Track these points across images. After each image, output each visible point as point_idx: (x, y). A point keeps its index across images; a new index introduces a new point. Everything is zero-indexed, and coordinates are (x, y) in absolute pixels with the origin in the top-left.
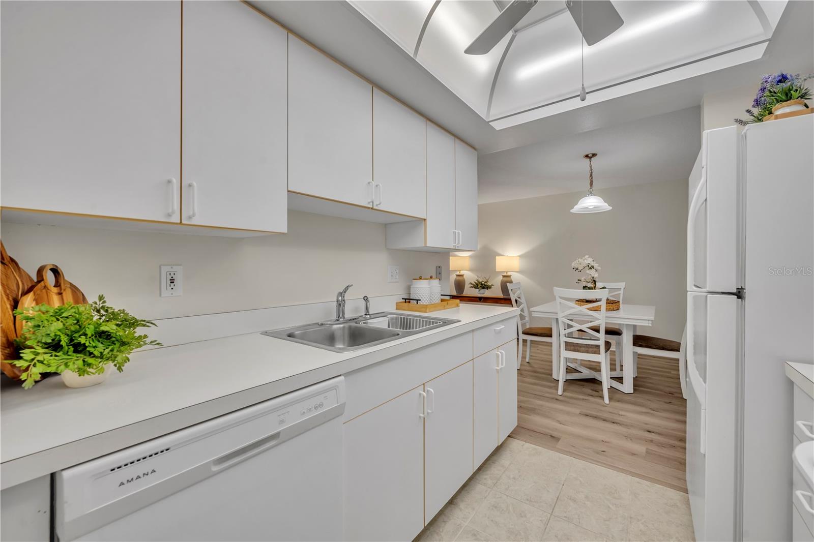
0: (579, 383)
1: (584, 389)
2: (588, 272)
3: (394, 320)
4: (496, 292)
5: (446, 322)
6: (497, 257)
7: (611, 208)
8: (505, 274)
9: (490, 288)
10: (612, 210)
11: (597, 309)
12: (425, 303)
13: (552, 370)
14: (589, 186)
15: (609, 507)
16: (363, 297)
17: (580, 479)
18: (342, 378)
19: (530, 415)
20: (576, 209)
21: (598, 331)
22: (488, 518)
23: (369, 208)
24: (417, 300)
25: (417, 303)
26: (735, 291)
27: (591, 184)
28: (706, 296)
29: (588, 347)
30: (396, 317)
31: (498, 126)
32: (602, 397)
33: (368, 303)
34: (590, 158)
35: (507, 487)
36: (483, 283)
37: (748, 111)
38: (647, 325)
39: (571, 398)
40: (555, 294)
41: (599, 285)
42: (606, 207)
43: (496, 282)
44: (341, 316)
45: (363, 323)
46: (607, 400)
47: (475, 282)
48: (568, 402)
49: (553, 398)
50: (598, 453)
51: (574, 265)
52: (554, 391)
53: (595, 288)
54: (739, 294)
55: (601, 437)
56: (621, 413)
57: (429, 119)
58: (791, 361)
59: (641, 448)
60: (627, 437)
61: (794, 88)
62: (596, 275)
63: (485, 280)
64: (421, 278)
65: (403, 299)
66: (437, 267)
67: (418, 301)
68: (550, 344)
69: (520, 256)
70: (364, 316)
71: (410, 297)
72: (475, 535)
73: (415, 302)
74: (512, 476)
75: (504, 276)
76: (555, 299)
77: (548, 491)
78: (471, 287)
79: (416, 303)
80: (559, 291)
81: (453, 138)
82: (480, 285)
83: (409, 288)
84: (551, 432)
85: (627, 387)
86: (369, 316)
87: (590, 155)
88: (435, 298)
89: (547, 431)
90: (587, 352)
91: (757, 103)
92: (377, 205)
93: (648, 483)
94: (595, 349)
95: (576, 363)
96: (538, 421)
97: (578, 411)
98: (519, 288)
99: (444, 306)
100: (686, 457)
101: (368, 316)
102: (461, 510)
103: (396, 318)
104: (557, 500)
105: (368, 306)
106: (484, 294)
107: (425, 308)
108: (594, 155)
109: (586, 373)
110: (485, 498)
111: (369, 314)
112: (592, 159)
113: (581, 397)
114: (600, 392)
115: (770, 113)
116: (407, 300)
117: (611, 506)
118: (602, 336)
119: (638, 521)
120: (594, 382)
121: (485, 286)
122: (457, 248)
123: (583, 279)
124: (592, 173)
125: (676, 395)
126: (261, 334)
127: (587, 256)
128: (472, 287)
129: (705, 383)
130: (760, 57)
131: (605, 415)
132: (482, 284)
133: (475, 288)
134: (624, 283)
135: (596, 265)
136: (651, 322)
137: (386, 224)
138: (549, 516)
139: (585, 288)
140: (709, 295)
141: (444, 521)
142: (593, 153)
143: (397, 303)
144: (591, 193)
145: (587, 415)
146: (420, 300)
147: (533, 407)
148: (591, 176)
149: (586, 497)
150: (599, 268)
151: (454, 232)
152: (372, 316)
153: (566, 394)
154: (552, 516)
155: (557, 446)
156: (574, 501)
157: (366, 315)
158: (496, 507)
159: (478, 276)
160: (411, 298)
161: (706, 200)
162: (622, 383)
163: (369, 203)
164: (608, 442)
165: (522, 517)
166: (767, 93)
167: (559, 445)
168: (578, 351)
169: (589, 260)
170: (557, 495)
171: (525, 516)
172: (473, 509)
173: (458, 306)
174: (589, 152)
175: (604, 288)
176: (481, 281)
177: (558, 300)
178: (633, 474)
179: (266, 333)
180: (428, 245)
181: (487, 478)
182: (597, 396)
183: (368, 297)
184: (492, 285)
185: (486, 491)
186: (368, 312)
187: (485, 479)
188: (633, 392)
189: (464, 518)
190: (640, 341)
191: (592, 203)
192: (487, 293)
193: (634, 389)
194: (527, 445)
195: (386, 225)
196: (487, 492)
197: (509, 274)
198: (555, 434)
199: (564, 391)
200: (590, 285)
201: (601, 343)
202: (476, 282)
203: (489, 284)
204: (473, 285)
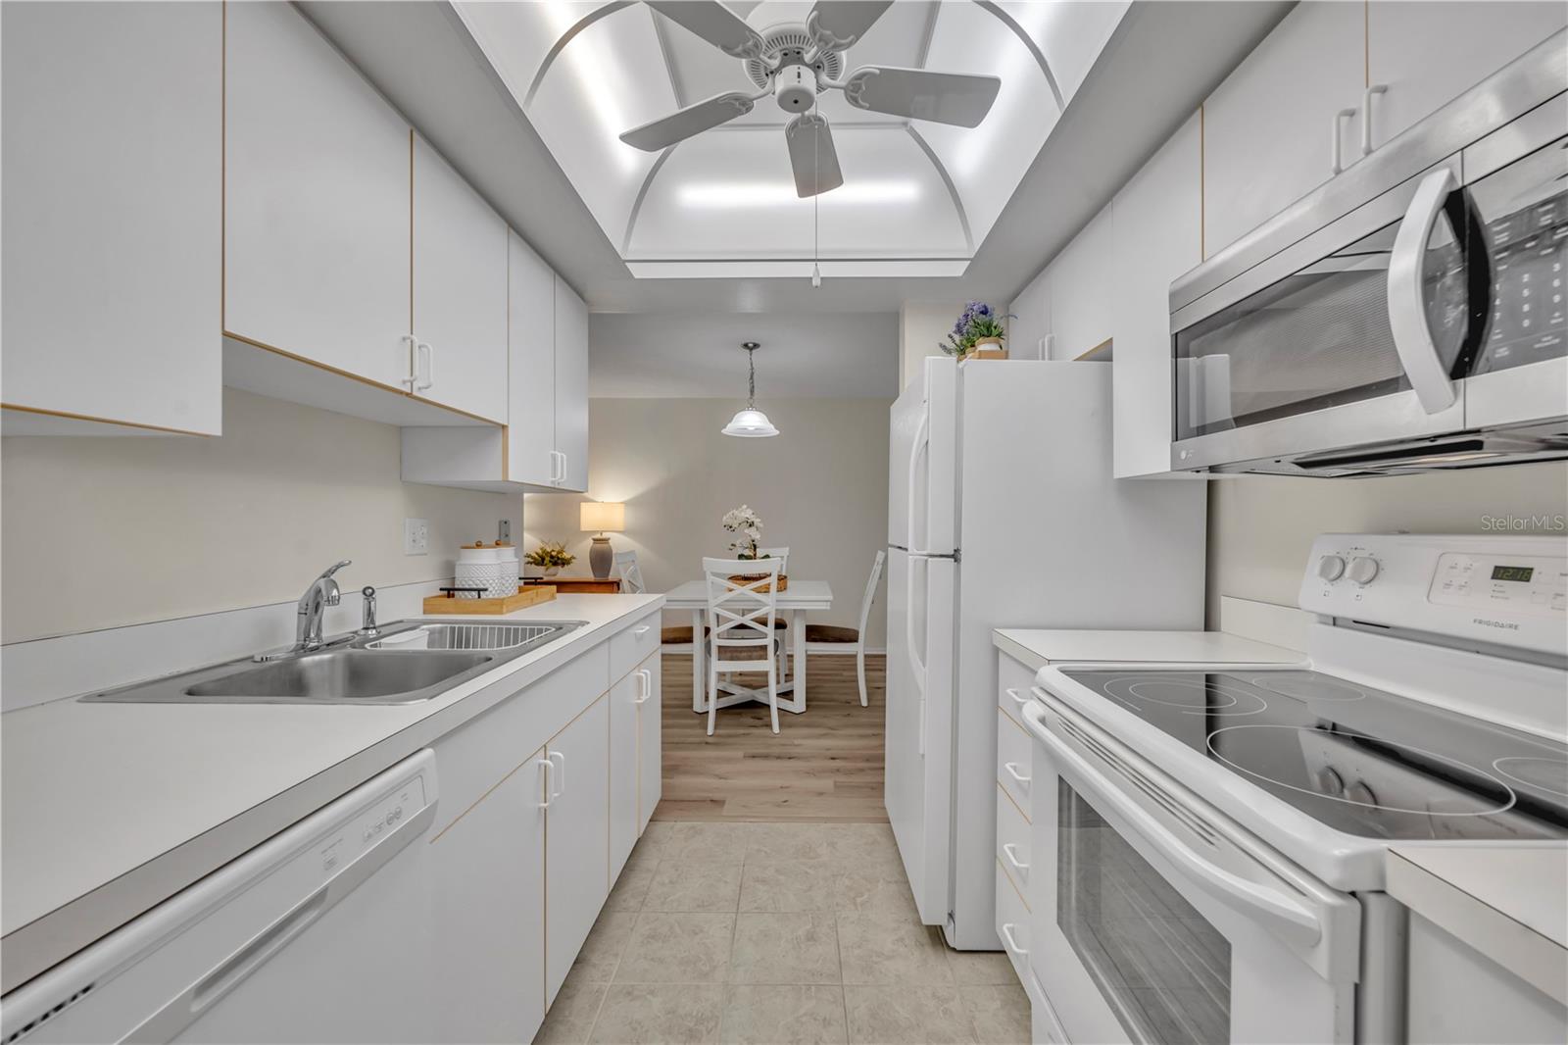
0: (731, 711)
1: (742, 719)
2: (746, 531)
3: (437, 635)
4: (581, 570)
5: (561, 629)
6: (583, 505)
7: (778, 432)
8: (598, 536)
9: (568, 563)
10: (778, 435)
11: (766, 590)
12: (496, 596)
13: (692, 699)
14: (749, 395)
15: (806, 873)
16: (362, 589)
17: (765, 849)
18: (429, 752)
19: (671, 778)
20: (730, 429)
21: (765, 624)
22: (645, 958)
23: (401, 393)
24: (479, 591)
25: (479, 597)
26: (952, 553)
27: (752, 392)
28: (926, 561)
29: (750, 651)
30: (442, 628)
31: (638, 272)
32: (769, 726)
33: (373, 603)
34: (751, 349)
35: (662, 899)
36: (554, 554)
37: (950, 336)
38: (824, 608)
39: (730, 736)
40: (705, 569)
41: (760, 552)
42: (771, 430)
43: (581, 552)
44: (312, 635)
45: (371, 646)
46: (776, 729)
47: (537, 554)
48: (725, 744)
49: (700, 743)
50: (779, 806)
51: (726, 519)
52: (700, 731)
53: (754, 557)
54: (955, 556)
55: (779, 783)
56: (796, 742)
57: (514, 226)
58: (999, 628)
59: (827, 783)
60: (811, 773)
61: (994, 324)
62: (757, 536)
63: (557, 548)
64: (479, 545)
65: (441, 589)
66: (500, 522)
67: (481, 593)
68: (689, 658)
69: (626, 503)
70: (363, 632)
71: (454, 584)
72: (629, 993)
73: (475, 594)
74: (667, 881)
75: (596, 540)
76: (704, 578)
77: (726, 882)
78: (528, 563)
79: (477, 596)
80: (711, 564)
81: (552, 272)
82: (547, 559)
83: (450, 568)
84: (710, 795)
85: (798, 704)
86: (374, 631)
87: (750, 345)
88: (507, 585)
89: (705, 795)
90: (750, 658)
91: (959, 330)
92: (420, 389)
93: (843, 825)
94: (760, 652)
95: (724, 681)
96: (685, 783)
97: (740, 754)
98: (633, 561)
99: (532, 599)
100: (884, 779)
101: (372, 633)
102: (594, 966)
103: (441, 631)
104: (740, 890)
105: (373, 608)
106: (555, 575)
107: (498, 605)
108: (756, 346)
109: (741, 694)
110: (632, 929)
111: (374, 628)
112: (754, 351)
113: (741, 731)
114: (766, 719)
115: (973, 346)
116: (450, 592)
117: (809, 871)
118: (770, 630)
119: (843, 875)
120: (755, 707)
121: (558, 561)
122: (557, 486)
123: (738, 543)
124: (753, 373)
125: (854, 703)
126: (79, 701)
127: (745, 506)
128: (531, 563)
129: (924, 666)
130: (961, 274)
131: (776, 751)
132: (552, 557)
133: (537, 564)
134: (788, 549)
135: (757, 521)
136: (829, 603)
137: (401, 428)
138: (734, 917)
139: (741, 557)
140: (930, 559)
141: (568, 998)
142: (757, 342)
143: (425, 599)
144: (751, 406)
145: (754, 757)
146: (486, 590)
147: (672, 763)
148: (752, 378)
149: (777, 871)
150: (761, 525)
151: (552, 455)
152: (384, 631)
153: (721, 732)
154: (739, 914)
155: (724, 814)
156: (764, 881)
157: (366, 629)
158: (653, 937)
159: (543, 542)
160: (456, 587)
161: (927, 443)
162: (792, 700)
163: (404, 382)
164: (787, 787)
165: (697, 934)
166: (971, 323)
167: (726, 810)
168: (739, 659)
169: (746, 513)
170: (739, 883)
171: (702, 931)
172: (616, 955)
173: (553, 597)
174: (751, 340)
175: (767, 556)
176: (549, 550)
177: (710, 578)
178: (827, 820)
179: (88, 699)
180: (511, 478)
181: (629, 899)
182: (762, 726)
183: (373, 587)
184: (573, 558)
185: (631, 919)
186: (373, 622)
187: (624, 901)
188: (804, 710)
189: (603, 976)
190: (815, 633)
191: (751, 421)
192: (562, 574)
193: (807, 706)
194: (679, 825)
195: (401, 430)
196: (634, 920)
197: (605, 535)
198: (717, 796)
199: (716, 727)
200: (747, 552)
201: (769, 642)
202: (540, 552)
203: (566, 555)
204: (532, 558)
